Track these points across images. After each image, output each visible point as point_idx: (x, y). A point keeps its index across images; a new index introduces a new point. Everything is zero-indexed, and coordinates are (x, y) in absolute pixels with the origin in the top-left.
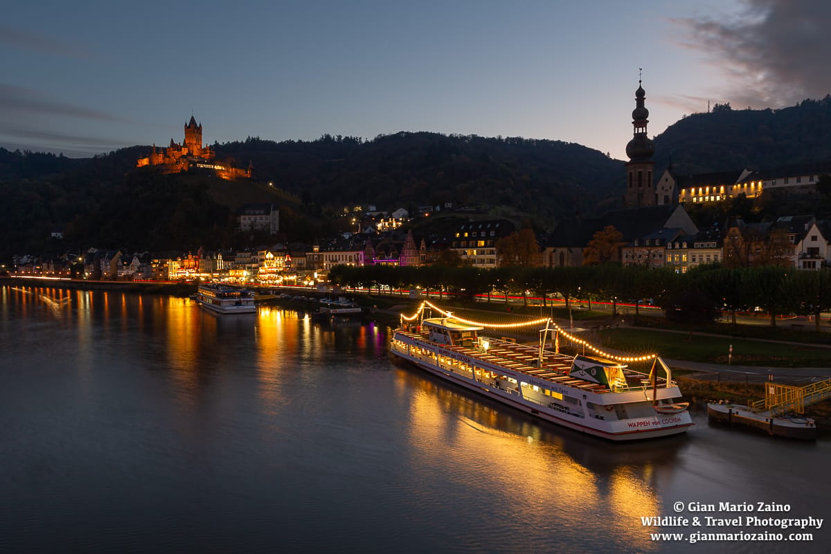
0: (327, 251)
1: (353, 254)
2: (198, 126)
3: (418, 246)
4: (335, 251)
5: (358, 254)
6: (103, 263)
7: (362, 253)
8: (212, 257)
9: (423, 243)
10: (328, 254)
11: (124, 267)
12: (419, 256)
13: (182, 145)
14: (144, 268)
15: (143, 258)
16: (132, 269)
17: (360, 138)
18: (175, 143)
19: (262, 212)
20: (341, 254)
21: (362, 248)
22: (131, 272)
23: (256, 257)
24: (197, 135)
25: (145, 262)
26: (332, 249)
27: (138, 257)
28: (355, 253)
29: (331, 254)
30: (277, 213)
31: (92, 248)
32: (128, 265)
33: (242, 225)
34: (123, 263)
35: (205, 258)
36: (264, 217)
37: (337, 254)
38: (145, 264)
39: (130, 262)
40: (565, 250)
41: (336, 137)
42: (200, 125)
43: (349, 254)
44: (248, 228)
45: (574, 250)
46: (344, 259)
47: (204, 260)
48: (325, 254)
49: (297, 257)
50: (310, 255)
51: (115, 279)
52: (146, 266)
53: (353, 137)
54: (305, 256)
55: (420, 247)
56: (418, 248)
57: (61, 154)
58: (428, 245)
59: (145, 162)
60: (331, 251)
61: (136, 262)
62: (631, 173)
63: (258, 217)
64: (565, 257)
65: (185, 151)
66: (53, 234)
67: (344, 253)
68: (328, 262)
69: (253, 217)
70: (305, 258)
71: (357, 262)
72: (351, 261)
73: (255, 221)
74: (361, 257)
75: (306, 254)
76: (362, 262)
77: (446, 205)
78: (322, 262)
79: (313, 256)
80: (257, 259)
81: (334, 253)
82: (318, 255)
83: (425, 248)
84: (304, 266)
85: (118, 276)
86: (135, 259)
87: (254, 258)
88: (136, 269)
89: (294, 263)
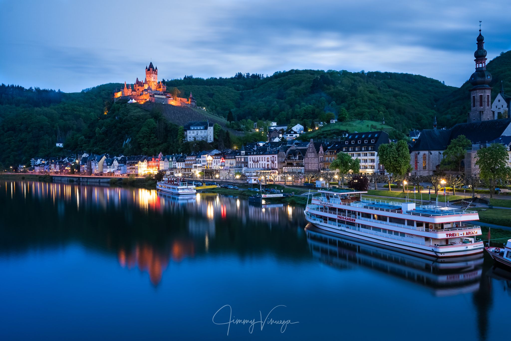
0: (251, 155)
1: (269, 156)
2: (155, 69)
3: (318, 150)
4: (257, 154)
5: (273, 157)
6: (93, 164)
7: (276, 156)
8: (168, 160)
9: (321, 149)
10: (251, 157)
11: (108, 167)
12: (318, 158)
13: (144, 82)
14: (122, 167)
15: (120, 160)
16: (113, 168)
17: (263, 75)
18: (139, 80)
19: (202, 128)
20: (261, 156)
21: (277, 152)
22: (112, 170)
23: (200, 159)
24: (154, 75)
25: (122, 163)
26: (255, 153)
27: (117, 160)
28: (271, 156)
29: (254, 157)
30: (212, 128)
31: (85, 154)
32: (111, 165)
33: (188, 137)
34: (107, 164)
35: (164, 160)
36: (203, 131)
37: (258, 156)
38: (122, 165)
39: (112, 163)
40: (427, 152)
41: (245, 75)
42: (156, 68)
43: (267, 156)
44: (192, 139)
45: (433, 152)
46: (263, 160)
47: (163, 162)
48: (249, 157)
49: (229, 159)
50: (238, 158)
51: (101, 175)
52: (123, 166)
53: (258, 74)
54: (235, 158)
55: (319, 151)
56: (318, 152)
57: (59, 90)
58: (325, 149)
59: (119, 94)
60: (253, 155)
61: (116, 163)
62: (474, 97)
63: (199, 131)
64: (427, 157)
65: (146, 87)
66: (58, 145)
67: (263, 156)
68: (252, 162)
69: (195, 132)
70: (235, 160)
71: (273, 162)
72: (268, 161)
73: (197, 134)
74: (275, 159)
75: (236, 157)
76: (276, 162)
77: (331, 121)
78: (247, 163)
79: (241, 158)
80: (200, 161)
81: (256, 156)
82: (244, 157)
83: (323, 152)
84: (235, 165)
85: (104, 172)
86: (115, 161)
87: (199, 160)
88: (116, 168)
89: (227, 163)
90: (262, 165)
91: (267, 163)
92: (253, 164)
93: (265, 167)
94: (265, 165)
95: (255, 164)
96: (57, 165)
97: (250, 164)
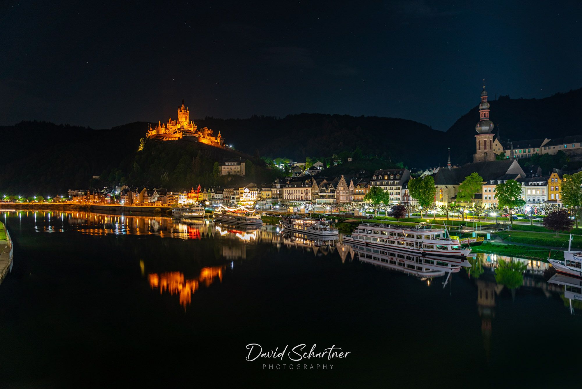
0: (285, 187)
1: (303, 189)
4: (292, 187)
5: (307, 190)
6: (134, 195)
7: (310, 189)
8: (207, 192)
9: (352, 182)
10: (286, 189)
11: (149, 197)
13: (176, 122)
14: (162, 198)
15: (160, 192)
16: (154, 199)
19: (235, 164)
20: (295, 189)
21: (310, 185)
22: (153, 201)
23: (238, 191)
25: (162, 195)
26: (290, 186)
27: (157, 191)
28: (305, 189)
29: (289, 189)
30: (244, 164)
32: (151, 196)
33: (223, 172)
34: (148, 195)
35: (203, 192)
36: (237, 166)
37: (293, 189)
39: (152, 194)
40: (443, 187)
43: (301, 189)
44: (227, 174)
45: (448, 186)
46: (298, 192)
48: (284, 190)
49: (265, 191)
50: (274, 190)
51: (142, 205)
52: (163, 197)
55: (350, 185)
56: (348, 186)
58: (355, 183)
59: (153, 133)
61: (156, 194)
62: (479, 141)
63: (233, 167)
64: (444, 191)
66: (94, 177)
67: (298, 189)
68: (287, 194)
69: (229, 167)
70: (271, 192)
71: (307, 194)
72: (302, 193)
73: (231, 169)
74: (309, 191)
75: (272, 189)
76: (310, 194)
77: (349, 159)
78: (282, 195)
79: (277, 190)
80: (238, 193)
81: (291, 189)
82: (279, 190)
83: (353, 186)
84: (271, 197)
85: (145, 203)
86: (155, 192)
87: (236, 192)
88: (156, 199)
89: (263, 195)
90: (297, 197)
91: (301, 195)
92: (288, 196)
93: (299, 198)
94: (299, 197)
95: (290, 196)
96: (96, 195)
97: (285, 196)
